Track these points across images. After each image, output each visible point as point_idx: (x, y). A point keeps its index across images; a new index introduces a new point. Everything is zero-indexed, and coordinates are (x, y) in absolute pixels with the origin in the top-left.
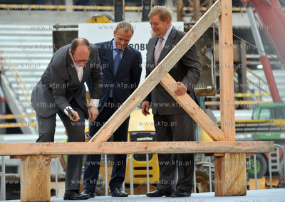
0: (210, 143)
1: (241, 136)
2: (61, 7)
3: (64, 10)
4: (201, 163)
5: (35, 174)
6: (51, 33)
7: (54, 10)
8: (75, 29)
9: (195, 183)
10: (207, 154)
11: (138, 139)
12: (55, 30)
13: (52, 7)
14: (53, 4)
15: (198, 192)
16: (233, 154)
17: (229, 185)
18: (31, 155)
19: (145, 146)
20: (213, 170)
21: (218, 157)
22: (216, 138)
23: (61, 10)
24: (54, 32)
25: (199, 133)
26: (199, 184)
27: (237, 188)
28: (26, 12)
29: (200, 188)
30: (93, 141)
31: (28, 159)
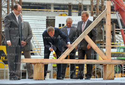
0: (102, 60)
1: (113, 58)
2: (49, 10)
3: (50, 11)
4: (98, 67)
5: (39, 70)
6: (46, 19)
7: (47, 11)
8: (54, 18)
9: (96, 75)
10: (101, 65)
11: (76, 58)
12: (47, 18)
13: (46, 10)
14: (47, 9)
15: (97, 78)
16: (110, 65)
17: (108, 76)
18: (37, 63)
19: (78, 61)
20: (103, 70)
21: (105, 66)
22: (104, 59)
23: (49, 11)
24: (47, 19)
25: (98, 57)
26: (97, 75)
27: (111, 77)
28: (37, 11)
29: (97, 77)
30: (59, 59)
31: (36, 64)
